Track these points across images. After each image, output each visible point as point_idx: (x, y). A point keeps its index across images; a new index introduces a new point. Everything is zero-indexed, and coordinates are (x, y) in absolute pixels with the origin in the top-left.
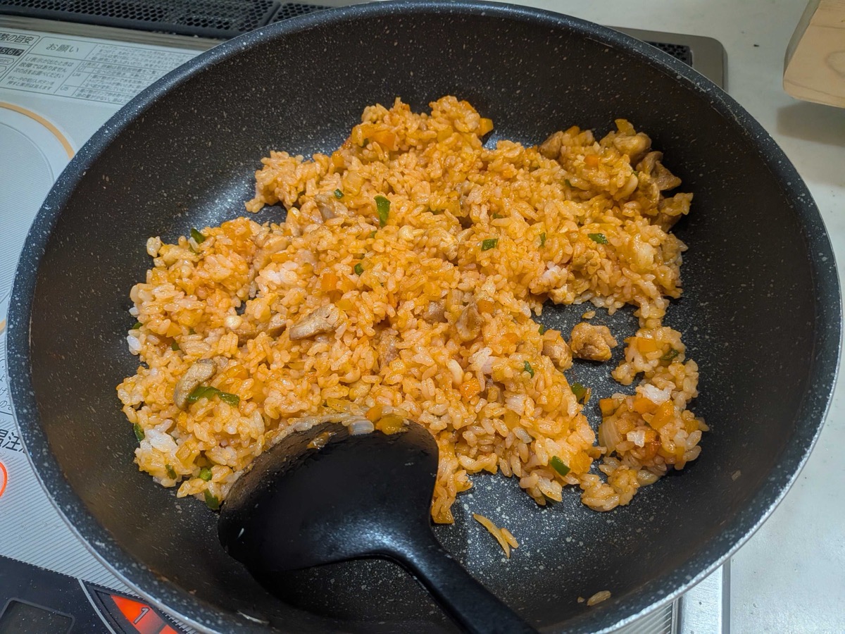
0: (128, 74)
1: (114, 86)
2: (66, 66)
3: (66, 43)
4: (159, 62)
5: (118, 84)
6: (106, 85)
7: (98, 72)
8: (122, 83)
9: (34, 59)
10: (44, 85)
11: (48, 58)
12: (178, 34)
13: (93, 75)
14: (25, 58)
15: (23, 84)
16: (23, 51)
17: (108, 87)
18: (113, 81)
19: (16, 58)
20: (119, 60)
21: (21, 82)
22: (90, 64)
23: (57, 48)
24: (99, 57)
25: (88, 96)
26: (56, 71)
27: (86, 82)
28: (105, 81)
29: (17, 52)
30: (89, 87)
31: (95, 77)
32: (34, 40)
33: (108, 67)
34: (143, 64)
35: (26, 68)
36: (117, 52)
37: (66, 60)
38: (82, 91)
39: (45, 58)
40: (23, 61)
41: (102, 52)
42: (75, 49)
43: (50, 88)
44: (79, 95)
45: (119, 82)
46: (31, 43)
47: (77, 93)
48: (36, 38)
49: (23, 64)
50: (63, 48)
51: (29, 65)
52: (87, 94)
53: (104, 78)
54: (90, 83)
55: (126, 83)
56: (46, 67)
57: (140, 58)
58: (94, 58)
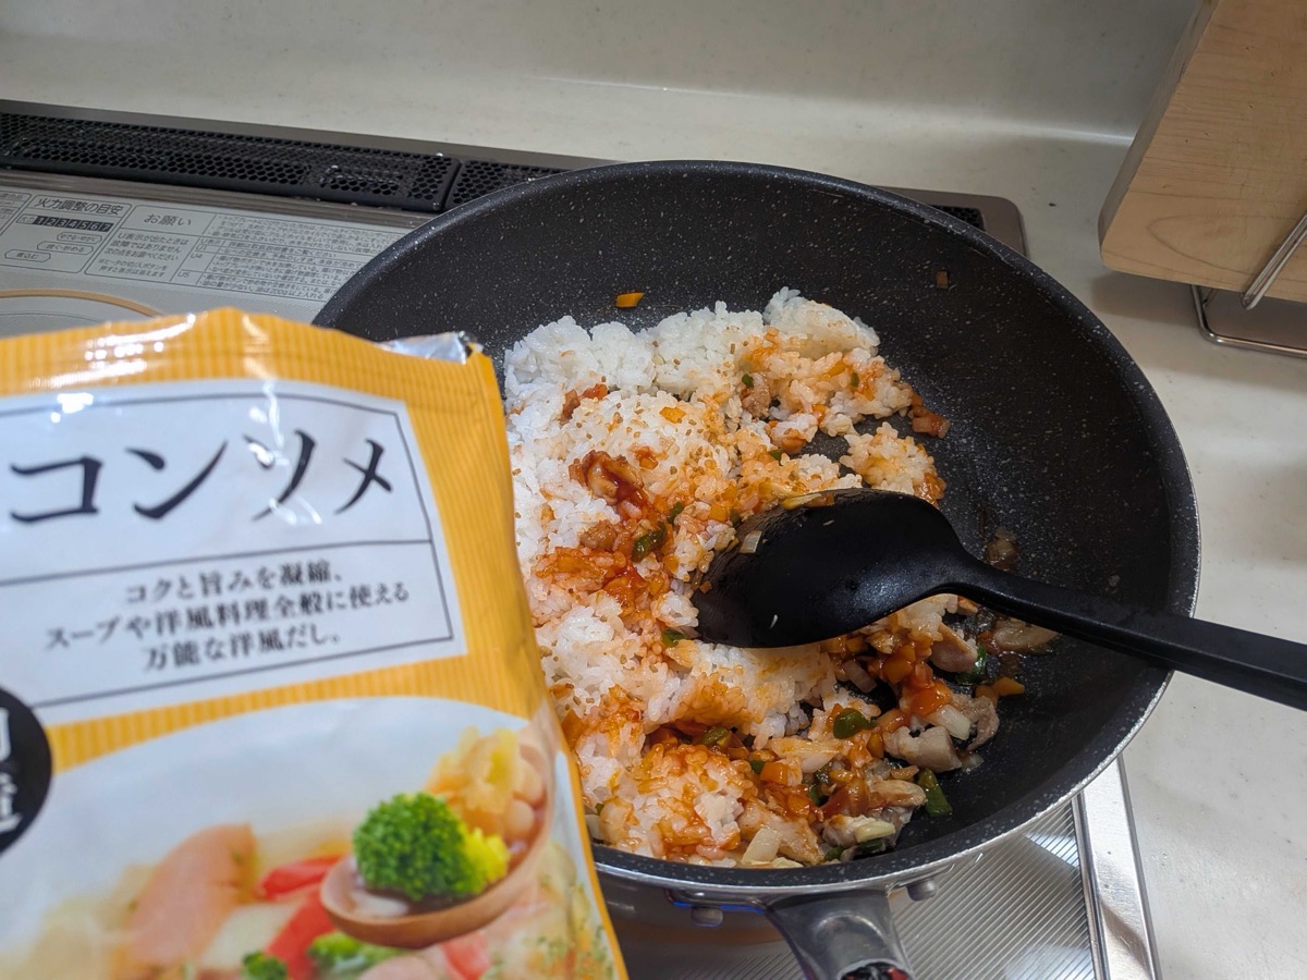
0: (270, 255)
1: (254, 270)
2: (179, 245)
3: (172, 213)
4: (309, 238)
5: (259, 268)
6: (243, 269)
7: (227, 252)
8: (264, 265)
9: (131, 236)
10: (153, 270)
11: (150, 234)
12: (322, 200)
13: (219, 256)
14: (115, 235)
15: (122, 270)
16: (112, 225)
17: (244, 272)
18: (250, 265)
19: (104, 234)
20: (252, 236)
21: (119, 266)
22: (211, 241)
23: (160, 220)
24: (222, 231)
25: (220, 285)
26: (165, 252)
27: (212, 266)
28: (239, 264)
29: (103, 227)
30: (219, 272)
31: (223, 258)
32: (124, 210)
33: (239, 245)
34: (287, 240)
35: (121, 248)
36: (246, 225)
37: (175, 237)
38: (209, 277)
39: (146, 234)
40: (116, 238)
41: (225, 225)
42: (185, 221)
43: (162, 274)
44: (206, 283)
45: (258, 264)
46: (120, 213)
47: (203, 279)
48: (126, 207)
49: (116, 243)
50: (168, 220)
51: (125, 244)
52: (218, 281)
53: (237, 259)
54: (218, 266)
55: (269, 267)
56: (149, 245)
57: (281, 233)
58: (216, 234)
